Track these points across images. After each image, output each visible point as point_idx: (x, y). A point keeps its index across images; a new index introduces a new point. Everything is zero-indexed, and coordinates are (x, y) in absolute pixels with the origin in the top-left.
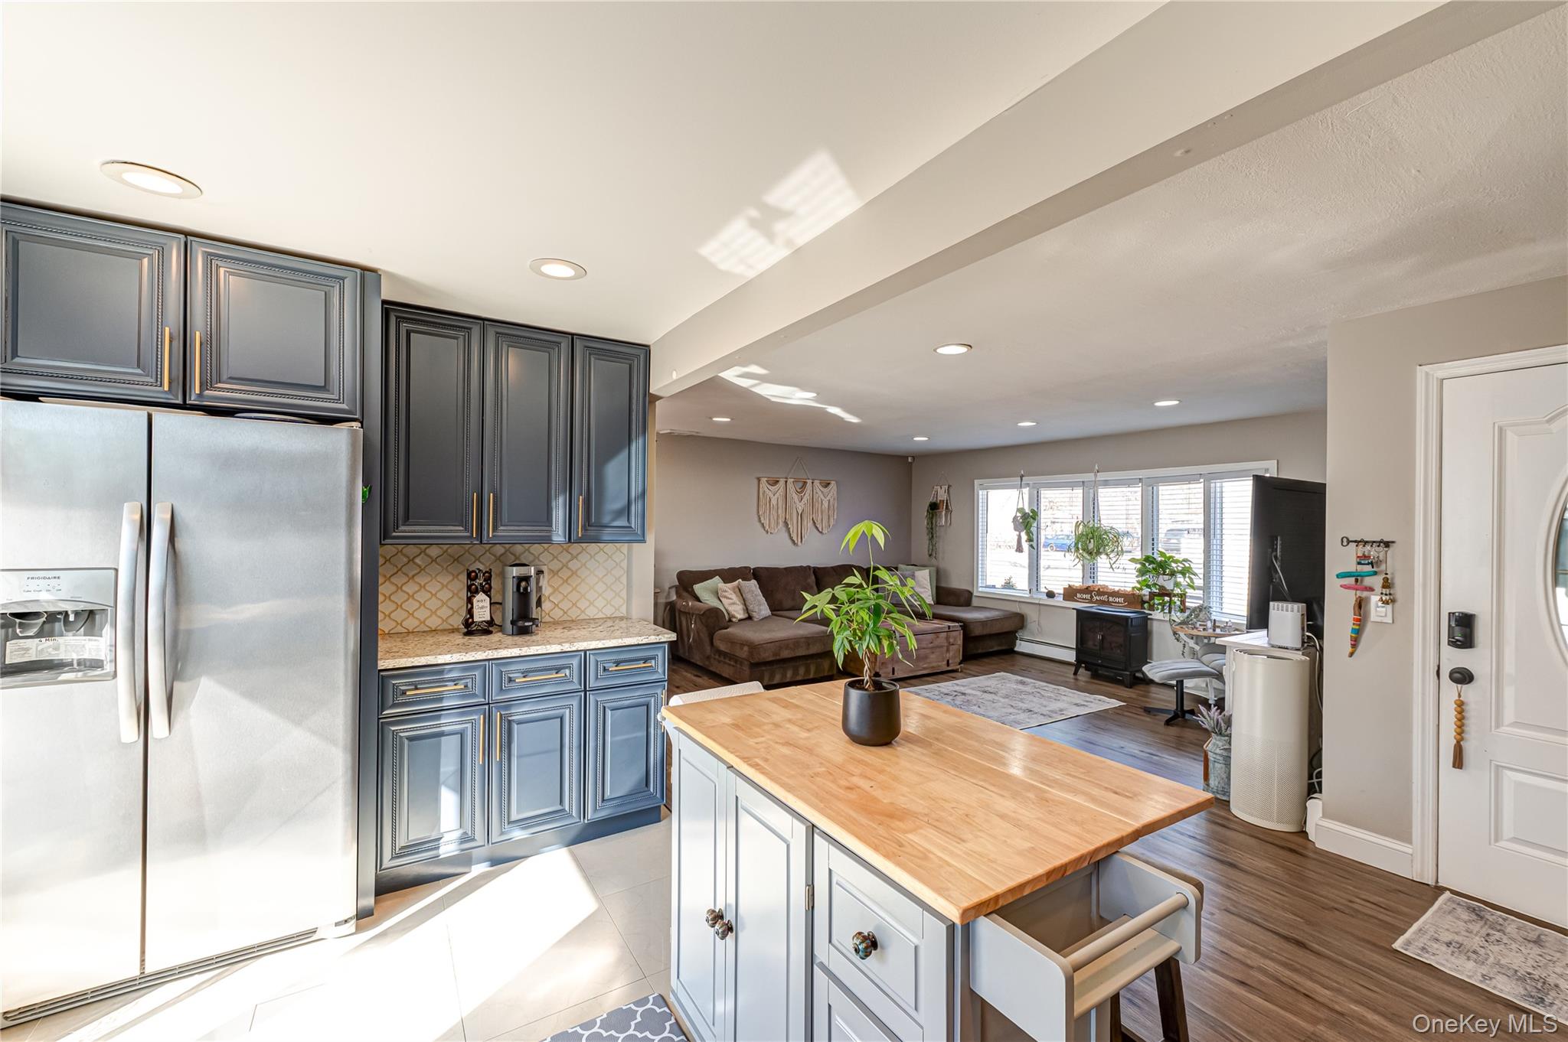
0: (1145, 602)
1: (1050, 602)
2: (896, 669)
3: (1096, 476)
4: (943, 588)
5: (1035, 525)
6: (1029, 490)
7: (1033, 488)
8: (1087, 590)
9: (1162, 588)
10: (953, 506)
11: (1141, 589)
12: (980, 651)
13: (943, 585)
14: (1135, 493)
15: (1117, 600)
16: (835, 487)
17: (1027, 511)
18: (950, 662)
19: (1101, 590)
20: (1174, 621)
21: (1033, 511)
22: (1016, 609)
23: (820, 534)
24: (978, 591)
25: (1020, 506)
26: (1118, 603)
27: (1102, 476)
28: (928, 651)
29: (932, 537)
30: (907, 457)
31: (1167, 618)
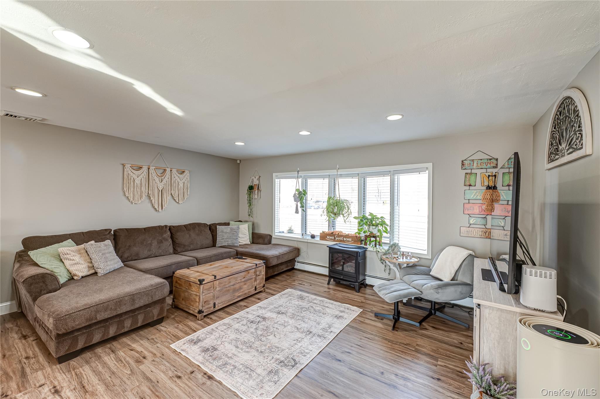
0: (362, 241)
1: (313, 241)
2: (216, 303)
3: (337, 171)
4: (256, 234)
5: (305, 198)
6: (302, 180)
7: (304, 178)
8: (332, 234)
9: (372, 233)
10: (262, 188)
11: (359, 233)
12: (276, 273)
13: (256, 231)
14: (354, 182)
15: (348, 239)
16: (188, 174)
17: (301, 190)
18: (257, 287)
19: (340, 234)
20: (379, 252)
21: (304, 190)
22: (295, 245)
23: (177, 204)
24: (275, 235)
25: (298, 188)
26: (349, 241)
27: (340, 172)
28: (242, 284)
29: (250, 205)
30: (237, 160)
31: (375, 250)
